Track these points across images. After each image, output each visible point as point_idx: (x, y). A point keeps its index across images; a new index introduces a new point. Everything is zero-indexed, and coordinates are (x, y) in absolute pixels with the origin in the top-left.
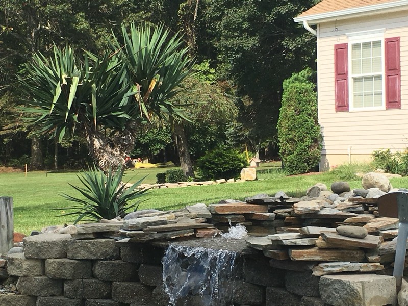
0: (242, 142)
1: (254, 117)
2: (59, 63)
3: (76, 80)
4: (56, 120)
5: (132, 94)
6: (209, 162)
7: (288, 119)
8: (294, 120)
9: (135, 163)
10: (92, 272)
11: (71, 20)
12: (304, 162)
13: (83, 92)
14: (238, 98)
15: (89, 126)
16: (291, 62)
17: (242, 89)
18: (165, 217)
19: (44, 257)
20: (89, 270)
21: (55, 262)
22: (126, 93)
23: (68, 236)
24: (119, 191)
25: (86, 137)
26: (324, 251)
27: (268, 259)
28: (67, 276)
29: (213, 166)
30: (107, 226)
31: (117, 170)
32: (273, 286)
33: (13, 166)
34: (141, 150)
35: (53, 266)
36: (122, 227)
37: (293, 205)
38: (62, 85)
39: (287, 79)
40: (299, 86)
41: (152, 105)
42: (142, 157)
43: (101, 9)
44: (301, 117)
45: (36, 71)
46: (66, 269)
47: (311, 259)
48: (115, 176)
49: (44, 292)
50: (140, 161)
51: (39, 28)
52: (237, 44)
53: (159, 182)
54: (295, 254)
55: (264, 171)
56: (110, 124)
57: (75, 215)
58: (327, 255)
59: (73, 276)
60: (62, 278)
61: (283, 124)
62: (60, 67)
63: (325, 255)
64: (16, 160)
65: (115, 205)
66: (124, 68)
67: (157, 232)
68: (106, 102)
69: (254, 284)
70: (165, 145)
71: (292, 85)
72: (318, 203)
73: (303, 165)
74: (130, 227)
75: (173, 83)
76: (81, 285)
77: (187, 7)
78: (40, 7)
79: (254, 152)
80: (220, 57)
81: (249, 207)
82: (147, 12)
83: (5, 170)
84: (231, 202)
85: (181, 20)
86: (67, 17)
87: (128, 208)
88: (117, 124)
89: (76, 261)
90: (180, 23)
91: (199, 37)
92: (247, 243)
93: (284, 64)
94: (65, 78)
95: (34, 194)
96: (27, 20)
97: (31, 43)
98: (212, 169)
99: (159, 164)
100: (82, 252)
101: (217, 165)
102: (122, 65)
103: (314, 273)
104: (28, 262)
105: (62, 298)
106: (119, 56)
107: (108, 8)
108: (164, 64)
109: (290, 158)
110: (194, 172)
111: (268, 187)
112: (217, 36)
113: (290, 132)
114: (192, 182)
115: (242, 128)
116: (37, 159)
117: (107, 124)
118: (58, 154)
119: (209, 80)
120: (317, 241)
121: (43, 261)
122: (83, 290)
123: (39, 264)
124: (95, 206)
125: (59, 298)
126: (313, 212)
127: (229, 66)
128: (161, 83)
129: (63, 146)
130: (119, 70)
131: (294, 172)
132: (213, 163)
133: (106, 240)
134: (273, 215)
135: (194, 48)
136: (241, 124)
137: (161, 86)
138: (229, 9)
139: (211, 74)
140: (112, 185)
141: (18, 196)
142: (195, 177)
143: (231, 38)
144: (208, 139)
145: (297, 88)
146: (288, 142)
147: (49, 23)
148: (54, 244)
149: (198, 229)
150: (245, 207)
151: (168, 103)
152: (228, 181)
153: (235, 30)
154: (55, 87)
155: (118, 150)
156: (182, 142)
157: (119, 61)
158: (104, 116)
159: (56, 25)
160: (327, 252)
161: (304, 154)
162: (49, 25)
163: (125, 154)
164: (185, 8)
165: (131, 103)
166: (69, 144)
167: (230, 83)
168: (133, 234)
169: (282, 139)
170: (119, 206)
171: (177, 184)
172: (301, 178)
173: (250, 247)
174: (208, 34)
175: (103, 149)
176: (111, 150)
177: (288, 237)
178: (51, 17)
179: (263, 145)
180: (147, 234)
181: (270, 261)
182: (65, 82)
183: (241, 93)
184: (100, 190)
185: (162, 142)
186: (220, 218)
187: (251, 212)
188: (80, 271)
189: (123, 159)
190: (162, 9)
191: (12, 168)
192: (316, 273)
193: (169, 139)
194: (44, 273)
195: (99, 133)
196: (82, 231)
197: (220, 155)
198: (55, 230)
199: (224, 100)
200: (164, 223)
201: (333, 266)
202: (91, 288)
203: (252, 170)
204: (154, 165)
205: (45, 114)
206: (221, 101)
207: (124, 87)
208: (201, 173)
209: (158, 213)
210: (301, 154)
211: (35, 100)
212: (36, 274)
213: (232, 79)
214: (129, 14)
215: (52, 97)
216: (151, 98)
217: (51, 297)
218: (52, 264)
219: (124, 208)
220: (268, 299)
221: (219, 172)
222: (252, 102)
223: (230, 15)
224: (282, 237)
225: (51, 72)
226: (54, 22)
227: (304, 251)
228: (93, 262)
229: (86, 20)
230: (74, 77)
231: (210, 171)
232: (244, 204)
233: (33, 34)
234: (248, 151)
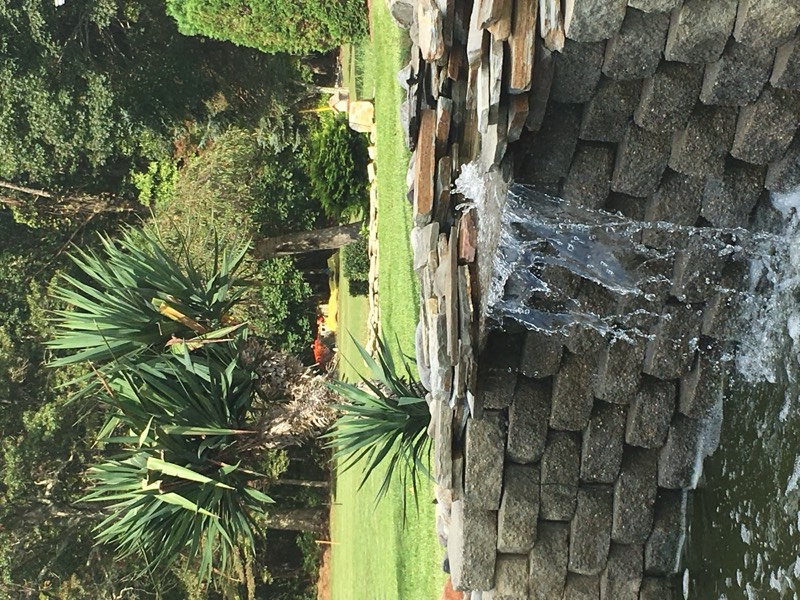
0: (298, 118)
1: (251, 92)
2: (119, 492)
3: (155, 464)
4: (231, 505)
5: (187, 356)
6: (333, 192)
7: (258, 31)
8: (259, 19)
9: (327, 330)
10: (529, 464)
11: (37, 439)
12: (345, 6)
13: (179, 450)
14: (210, 122)
15: (245, 443)
16: (145, 11)
17: (193, 112)
18: (433, 318)
19: (493, 555)
20: (525, 470)
21: (504, 535)
22: (184, 366)
23: (457, 507)
24: (377, 392)
25: (268, 449)
26: (518, 26)
27: (525, 132)
28: (532, 513)
29: (341, 185)
30: (442, 431)
31: (336, 392)
32: (580, 125)
33: (318, 566)
34: (301, 318)
35: (511, 538)
36: (446, 403)
37: (424, 61)
38: (161, 492)
39: (176, 26)
40: (194, 5)
41: (211, 316)
42: (315, 317)
43: (19, 378)
44: (255, 5)
45: (132, 540)
46: (518, 515)
47: (530, 52)
48: (347, 398)
49: (561, 557)
50: (323, 321)
51: (49, 502)
52: (100, 120)
53: (365, 292)
54: (519, 83)
55: (357, 86)
56: (244, 400)
57: (417, 481)
58: (525, 19)
59: (534, 501)
60: (535, 522)
61: (267, 41)
62: (126, 492)
63: (524, 25)
64: (307, 561)
65: (403, 401)
66: (135, 368)
67: (459, 338)
68: (202, 407)
69: (572, 163)
70: (294, 271)
71: (189, 17)
72: (424, 10)
73: (350, 8)
74: (447, 389)
75: (170, 273)
76: (551, 487)
77: (24, 210)
78: (7, 498)
79: (319, 96)
80: (127, 151)
81: (422, 147)
82: (29, 288)
83: (325, 583)
84: (412, 177)
85: (47, 222)
86: (30, 446)
87: (411, 377)
88: (244, 385)
89: (506, 493)
90: (55, 225)
91: (84, 189)
92: (491, 170)
93: (147, 26)
94: (149, 484)
95: (374, 534)
96: (33, 525)
97: (78, 519)
98: (346, 187)
99: (332, 284)
100: (489, 482)
101: (340, 178)
102: (130, 372)
103: (559, 49)
104: (501, 585)
105: (574, 524)
106: (110, 377)
107: (16, 365)
108: (133, 289)
109: (335, 33)
110: (351, 222)
111: (388, 85)
112: (83, 155)
113: (284, 30)
114: (369, 228)
115: (271, 119)
116: (307, 519)
117: (243, 406)
118: (298, 478)
119: (171, 175)
120: (497, 38)
121: (500, 556)
122: (562, 484)
123: (505, 565)
124: (403, 440)
125: (574, 530)
126: (441, 24)
127: (146, 133)
128: (169, 297)
129: (284, 470)
130: (139, 378)
131: (363, 27)
132: (336, 185)
133: (468, 434)
134: (442, 102)
135: (105, 199)
136: (262, 119)
137: (175, 298)
138: (30, 130)
139: (159, 171)
140: (363, 405)
141: (377, 566)
142: (361, 222)
143: (89, 129)
144: (287, 186)
145: (196, 9)
146: (303, 35)
147: (41, 483)
148: (469, 535)
149: (458, 256)
150: (422, 155)
151: (209, 286)
152: (372, 157)
153: (74, 120)
154: (164, 504)
155: (296, 388)
156: (290, 243)
157: (122, 378)
158: (228, 415)
159: (45, 468)
160: (519, 19)
161: (328, 5)
162: (44, 482)
163: (305, 376)
164: (24, 214)
165: (206, 357)
166: (282, 458)
167: (179, 135)
168: (460, 385)
169: (296, 46)
170: (407, 395)
171: (372, 259)
172: (376, 18)
173: (500, 167)
174: (79, 172)
175: (293, 417)
176: (295, 403)
177: (485, 93)
178: (29, 477)
179: (307, 76)
180: (462, 358)
181: (530, 129)
182: (156, 485)
183: (201, 115)
184: (372, 430)
185: (289, 276)
186: (441, 205)
187: (434, 144)
188: (525, 486)
189: (314, 379)
190: (24, 257)
191: (321, 569)
192: (559, 45)
193: (283, 263)
194: (524, 556)
195: (259, 424)
196: (449, 479)
197: (321, 169)
198: (444, 522)
199: (212, 156)
200: (442, 321)
201: (548, 11)
202: (559, 469)
203: (354, 108)
204: (334, 293)
205: (216, 528)
206: (214, 161)
207: (173, 370)
208: (352, 209)
209: (424, 326)
210: (328, 9)
211: (189, 542)
212: (524, 571)
213: (173, 131)
214: (31, 325)
215: (183, 510)
216: (198, 318)
217: (572, 545)
218: (508, 539)
219: (411, 384)
220: (603, 138)
221: (354, 174)
222: (220, 95)
223: (43, 129)
224: (483, 105)
225: (134, 512)
226: (39, 472)
227: (513, 66)
228: (509, 462)
229: (37, 410)
230: (148, 467)
231: (351, 192)
232: (417, 155)
233: (60, 514)
234: (317, 107)
